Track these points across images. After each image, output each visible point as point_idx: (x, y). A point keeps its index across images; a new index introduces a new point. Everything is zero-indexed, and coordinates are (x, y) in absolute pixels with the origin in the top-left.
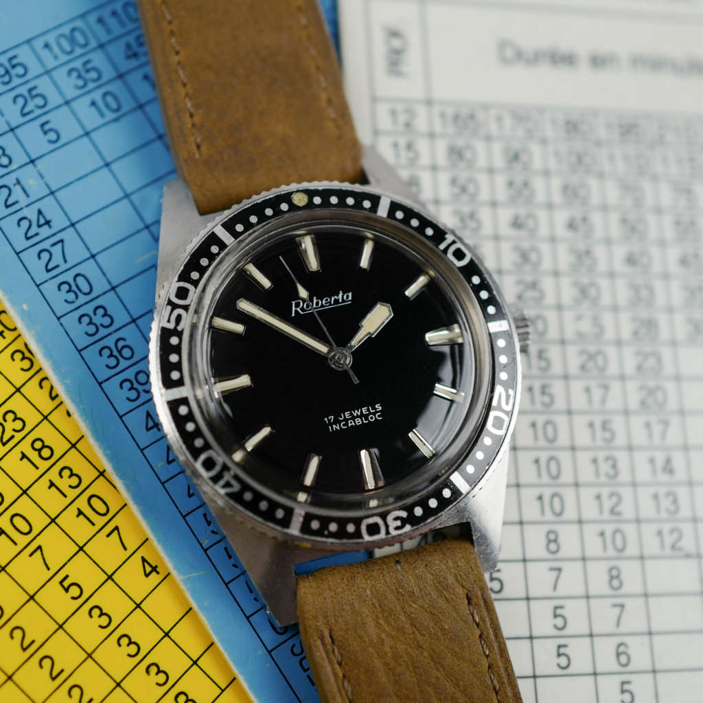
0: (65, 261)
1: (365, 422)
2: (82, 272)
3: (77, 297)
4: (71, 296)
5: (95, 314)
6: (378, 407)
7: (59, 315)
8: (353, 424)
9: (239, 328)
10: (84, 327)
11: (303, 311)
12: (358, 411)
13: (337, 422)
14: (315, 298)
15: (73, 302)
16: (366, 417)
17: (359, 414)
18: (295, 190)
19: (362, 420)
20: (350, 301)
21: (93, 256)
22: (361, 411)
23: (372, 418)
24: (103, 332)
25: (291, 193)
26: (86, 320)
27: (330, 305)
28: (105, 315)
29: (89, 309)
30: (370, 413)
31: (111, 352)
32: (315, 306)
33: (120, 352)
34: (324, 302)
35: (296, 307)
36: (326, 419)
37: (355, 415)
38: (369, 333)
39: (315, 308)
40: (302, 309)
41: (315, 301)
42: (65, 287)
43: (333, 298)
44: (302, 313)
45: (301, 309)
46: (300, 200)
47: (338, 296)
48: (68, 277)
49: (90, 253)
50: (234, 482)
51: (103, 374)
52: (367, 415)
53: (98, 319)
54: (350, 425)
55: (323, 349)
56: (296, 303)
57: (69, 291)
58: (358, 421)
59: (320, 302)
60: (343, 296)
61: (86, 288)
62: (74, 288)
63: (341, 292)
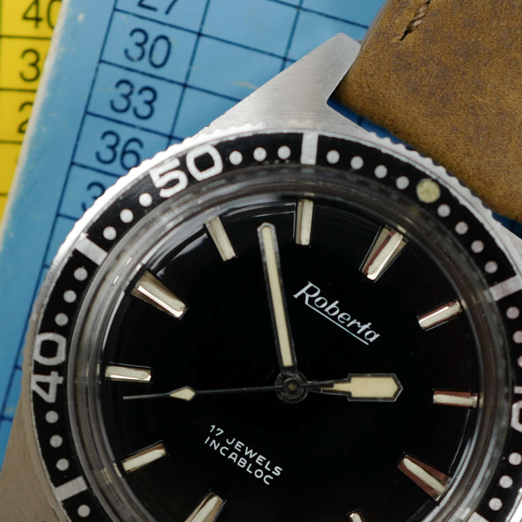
0: (167, 12)
1: (248, 470)
2: (172, 40)
3: (141, 58)
4: (136, 52)
5: (141, 92)
6: (278, 471)
7: (105, 58)
8: (235, 460)
9: (227, 251)
10: (116, 95)
11: (309, 302)
12: (253, 453)
13: (221, 440)
14: (337, 302)
15: (131, 59)
16: (255, 467)
17: (251, 456)
18: (434, 177)
19: (247, 465)
20: (368, 341)
21: (200, 34)
22: (256, 457)
23: (259, 474)
24: (129, 117)
25: (425, 176)
26: (125, 89)
27: (345, 325)
28: (149, 103)
29: (139, 81)
30: (262, 468)
31: (117, 144)
32: (327, 310)
33: (124, 153)
34: (341, 316)
35: (307, 291)
36: (214, 427)
37: (246, 453)
38: (349, 393)
39: (326, 313)
40: (311, 300)
41: (333, 305)
42: (140, 37)
43: (354, 322)
44: (307, 302)
45: (310, 298)
46: (428, 191)
47: (362, 324)
48: (154, 31)
49: (201, 29)
50: (53, 390)
51: (86, 156)
52: (258, 467)
53: (138, 101)
54: (230, 457)
55: (287, 359)
56: (312, 287)
57: (140, 45)
58: (242, 463)
59: (337, 312)
60: (367, 330)
61: (158, 58)
62: (147, 47)
63: (370, 324)
